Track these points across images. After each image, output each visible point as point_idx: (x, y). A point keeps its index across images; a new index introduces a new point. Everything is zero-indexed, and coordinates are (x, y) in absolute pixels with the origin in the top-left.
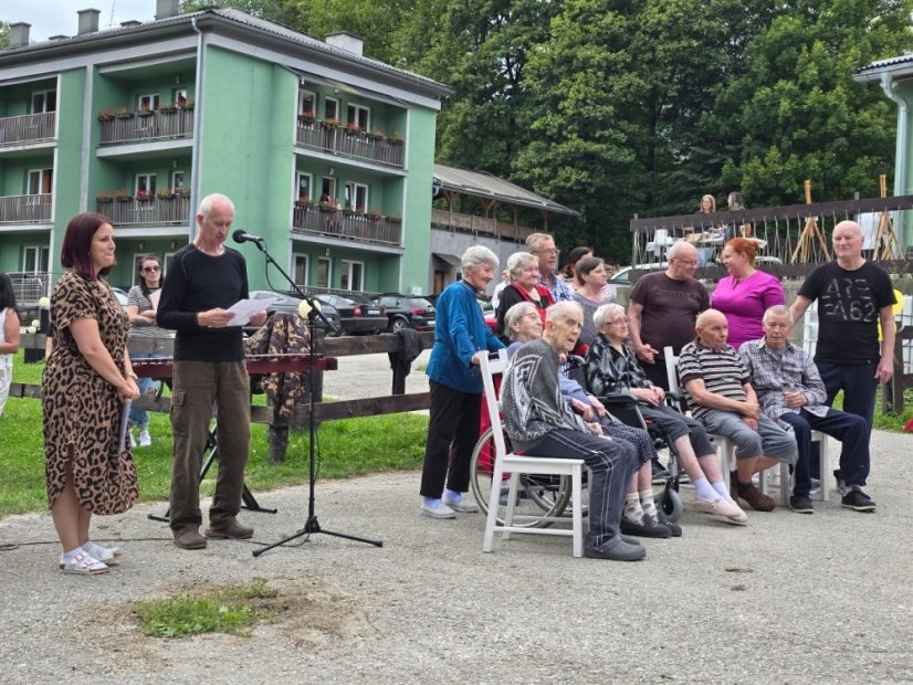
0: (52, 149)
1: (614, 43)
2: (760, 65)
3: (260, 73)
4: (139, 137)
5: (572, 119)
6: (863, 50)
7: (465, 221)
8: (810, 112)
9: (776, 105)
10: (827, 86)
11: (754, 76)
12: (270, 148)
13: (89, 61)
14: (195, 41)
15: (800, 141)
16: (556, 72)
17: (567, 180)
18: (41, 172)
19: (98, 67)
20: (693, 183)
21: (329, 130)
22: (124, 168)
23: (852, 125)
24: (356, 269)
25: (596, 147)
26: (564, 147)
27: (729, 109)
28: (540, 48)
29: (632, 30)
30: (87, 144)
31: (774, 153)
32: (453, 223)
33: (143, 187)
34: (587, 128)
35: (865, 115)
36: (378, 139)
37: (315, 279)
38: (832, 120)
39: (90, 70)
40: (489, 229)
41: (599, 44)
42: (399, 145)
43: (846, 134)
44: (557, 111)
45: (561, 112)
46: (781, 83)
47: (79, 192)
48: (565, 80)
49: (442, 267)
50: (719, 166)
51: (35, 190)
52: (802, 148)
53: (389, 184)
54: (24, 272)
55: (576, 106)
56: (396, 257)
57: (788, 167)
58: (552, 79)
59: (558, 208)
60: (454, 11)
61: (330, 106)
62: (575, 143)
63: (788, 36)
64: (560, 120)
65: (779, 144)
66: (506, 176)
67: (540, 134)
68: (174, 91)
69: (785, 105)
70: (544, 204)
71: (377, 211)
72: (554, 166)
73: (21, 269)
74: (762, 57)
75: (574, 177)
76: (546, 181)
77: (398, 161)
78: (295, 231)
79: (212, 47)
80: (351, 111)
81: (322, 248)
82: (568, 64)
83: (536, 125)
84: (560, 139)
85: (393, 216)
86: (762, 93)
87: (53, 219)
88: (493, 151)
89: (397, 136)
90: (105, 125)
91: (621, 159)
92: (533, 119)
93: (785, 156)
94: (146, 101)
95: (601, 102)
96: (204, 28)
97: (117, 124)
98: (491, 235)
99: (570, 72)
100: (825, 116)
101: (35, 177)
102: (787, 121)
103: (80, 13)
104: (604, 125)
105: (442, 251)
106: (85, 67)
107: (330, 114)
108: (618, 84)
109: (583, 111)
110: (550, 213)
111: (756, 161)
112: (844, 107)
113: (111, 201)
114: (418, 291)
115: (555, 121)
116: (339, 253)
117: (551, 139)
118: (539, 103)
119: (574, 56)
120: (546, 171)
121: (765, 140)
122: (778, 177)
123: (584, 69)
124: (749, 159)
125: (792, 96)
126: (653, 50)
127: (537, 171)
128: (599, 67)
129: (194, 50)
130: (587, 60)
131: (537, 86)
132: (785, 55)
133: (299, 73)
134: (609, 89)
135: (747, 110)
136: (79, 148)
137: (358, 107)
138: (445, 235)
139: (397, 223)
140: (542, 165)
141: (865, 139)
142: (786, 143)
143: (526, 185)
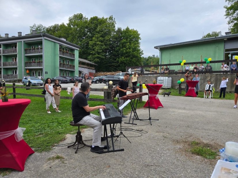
0: (17, 54)
1: (102, 42)
2: (121, 46)
3: (53, 43)
4: (32, 53)
5: (96, 52)
6: (134, 44)
7: (83, 66)
8: (128, 52)
9: (123, 51)
10: (130, 49)
11: (120, 47)
12: (55, 55)
13: (23, 40)
14: (42, 38)
15: (126, 56)
16: (94, 45)
17: (96, 60)
18: (14, 58)
19: (24, 41)
20: (113, 61)
21: (63, 52)
22: (29, 58)
23: (133, 54)
24: (68, 73)
25: (100, 56)
26: (95, 56)
27: (117, 51)
28: (91, 42)
29: (104, 40)
30: (23, 53)
31: (123, 57)
32: (81, 66)
33: (33, 61)
34: (99, 53)
35: (134, 53)
36: (71, 54)
37: (62, 74)
38: (130, 53)
39: (23, 42)
40: (86, 67)
41: (100, 42)
42: (74, 55)
43: (132, 55)
44: (94, 51)
45: (95, 51)
46: (124, 48)
47: (22, 61)
48: (95, 46)
49: (80, 72)
50: (116, 59)
51: (13, 61)
52: (126, 57)
53: (73, 61)
54: (12, 74)
55: (97, 50)
56: (74, 71)
57: (125, 59)
58: (93, 46)
59: (95, 64)
60: (78, 36)
61: (63, 49)
62: (97, 55)
63: (124, 42)
64: (95, 52)
65: (124, 56)
66: (87, 60)
67: (92, 54)
68: (38, 46)
69: (124, 51)
70: (93, 64)
71: (71, 64)
72: (94, 58)
73: (11, 73)
74: (121, 45)
75: (97, 60)
76: (93, 60)
77: (74, 57)
78: (60, 67)
79: (45, 39)
80: (66, 50)
81: (63, 70)
82: (95, 44)
83: (91, 53)
84: (95, 55)
85: (74, 65)
86: (121, 49)
87: (18, 65)
88: (84, 56)
89: (74, 53)
90: (26, 51)
91: (103, 58)
92: (91, 52)
93: (124, 58)
94: (33, 47)
95: (100, 50)
96: (44, 36)
97: (28, 51)
98: (86, 68)
99: (96, 45)
100: (129, 53)
101: (13, 59)
102: (125, 53)
103: (18, 33)
104: (101, 53)
105: (80, 70)
106: (22, 41)
107: (63, 50)
108: (103, 47)
109: (98, 51)
110: (94, 65)
111: (121, 58)
112: (132, 51)
113: (28, 63)
114: (77, 76)
115: (94, 52)
116: (66, 71)
117: (93, 55)
118: (91, 49)
119: (96, 43)
120: (93, 59)
121: (122, 56)
122: (124, 61)
123: (98, 45)
124: (120, 58)
125: (125, 50)
126: (107, 43)
127: (92, 59)
128: (100, 45)
129: (42, 39)
130: (98, 44)
131: (91, 47)
132: (124, 44)
133: (59, 44)
134: (101, 48)
135: (120, 52)
136: (22, 54)
137: (67, 49)
138: (80, 68)
139: (74, 66)
140: (92, 58)
141: (134, 56)
142: (125, 56)
143: (90, 61)
